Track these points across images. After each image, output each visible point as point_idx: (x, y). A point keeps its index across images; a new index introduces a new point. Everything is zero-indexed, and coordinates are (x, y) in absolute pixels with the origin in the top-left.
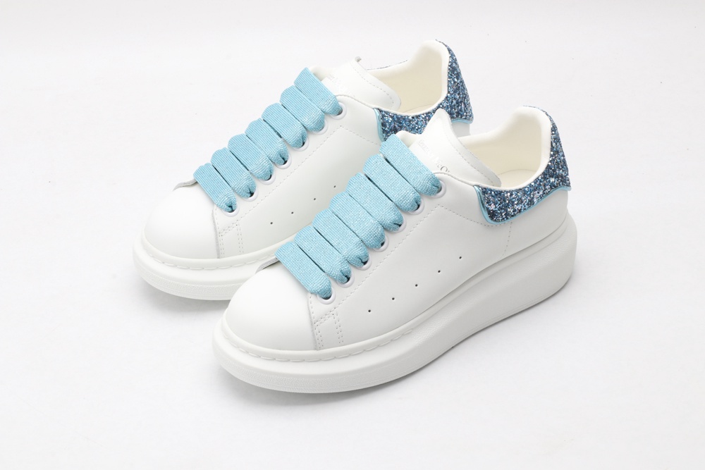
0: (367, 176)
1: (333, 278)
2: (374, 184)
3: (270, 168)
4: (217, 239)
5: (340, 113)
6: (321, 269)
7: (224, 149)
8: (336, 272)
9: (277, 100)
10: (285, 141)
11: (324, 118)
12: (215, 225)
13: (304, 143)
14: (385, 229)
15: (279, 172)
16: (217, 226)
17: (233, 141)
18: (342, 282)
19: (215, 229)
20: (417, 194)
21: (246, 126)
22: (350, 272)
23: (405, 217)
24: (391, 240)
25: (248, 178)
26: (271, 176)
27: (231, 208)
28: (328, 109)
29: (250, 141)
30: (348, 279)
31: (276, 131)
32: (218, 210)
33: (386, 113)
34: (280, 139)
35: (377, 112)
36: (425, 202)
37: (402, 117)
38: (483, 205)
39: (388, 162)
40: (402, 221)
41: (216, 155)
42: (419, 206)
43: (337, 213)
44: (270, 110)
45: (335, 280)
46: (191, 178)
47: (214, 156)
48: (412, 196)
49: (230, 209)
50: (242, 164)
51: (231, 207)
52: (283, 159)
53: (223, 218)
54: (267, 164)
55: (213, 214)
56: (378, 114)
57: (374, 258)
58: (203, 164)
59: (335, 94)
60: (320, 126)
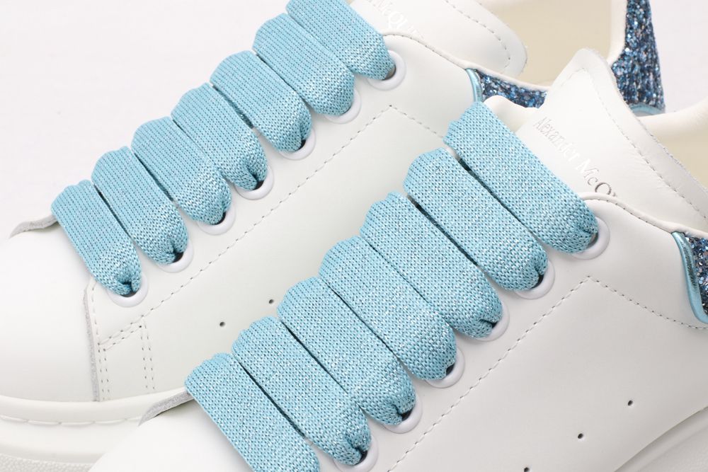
0: (413, 201)
1: (324, 450)
2: (431, 219)
3: (223, 196)
4: (92, 355)
5: (390, 75)
6: (295, 427)
7: (124, 150)
8: (335, 439)
9: (246, 44)
10: (260, 135)
11: (352, 85)
12: (89, 326)
13: (303, 143)
14: (457, 331)
15: (244, 207)
16: (94, 327)
17: (146, 133)
18: (348, 462)
19: (89, 333)
20: (539, 249)
21: (176, 101)
22: (368, 439)
23: (506, 302)
24: (471, 358)
25: (171, 219)
26: (224, 215)
27: (129, 287)
28: (363, 64)
29: (180, 132)
30: (364, 455)
31: (240, 113)
32: (98, 288)
33: (494, 80)
34: (250, 131)
35: (474, 76)
36: (557, 269)
37: (527, 92)
38: (693, 278)
39: (468, 169)
40: (499, 312)
41: (108, 162)
42: (541, 278)
43: (338, 289)
44: (230, 66)
45: (331, 458)
46: (44, 213)
47: (100, 166)
48: (525, 252)
49: (126, 289)
50: (159, 184)
51: (128, 283)
52: (255, 176)
53: (110, 308)
54: (215, 188)
55: (85, 298)
56: (476, 82)
57: (428, 403)
58: (76, 183)
59: (381, 31)
60: (342, 103)
